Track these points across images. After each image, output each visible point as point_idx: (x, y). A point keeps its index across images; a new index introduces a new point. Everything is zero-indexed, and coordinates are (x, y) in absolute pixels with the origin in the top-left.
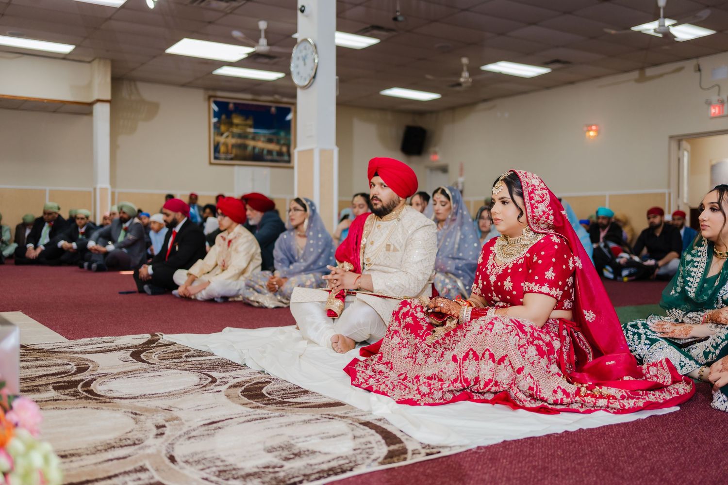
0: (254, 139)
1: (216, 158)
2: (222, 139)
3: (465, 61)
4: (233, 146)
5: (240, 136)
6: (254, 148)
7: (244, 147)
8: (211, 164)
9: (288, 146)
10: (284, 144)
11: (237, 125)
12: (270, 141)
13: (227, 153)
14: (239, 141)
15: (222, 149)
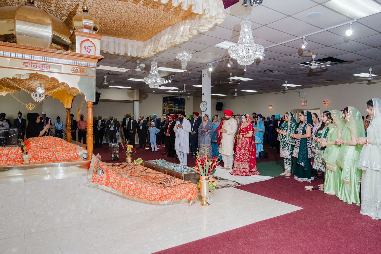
0: (174, 108)
1: (164, 114)
2: (165, 108)
3: (236, 90)
4: (169, 110)
5: (170, 107)
6: (174, 110)
7: (171, 110)
8: (163, 115)
9: (184, 109)
10: (182, 109)
11: (170, 104)
12: (179, 108)
13: (167, 112)
14: (170, 108)
15: (166, 111)
